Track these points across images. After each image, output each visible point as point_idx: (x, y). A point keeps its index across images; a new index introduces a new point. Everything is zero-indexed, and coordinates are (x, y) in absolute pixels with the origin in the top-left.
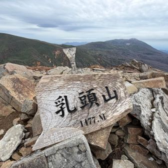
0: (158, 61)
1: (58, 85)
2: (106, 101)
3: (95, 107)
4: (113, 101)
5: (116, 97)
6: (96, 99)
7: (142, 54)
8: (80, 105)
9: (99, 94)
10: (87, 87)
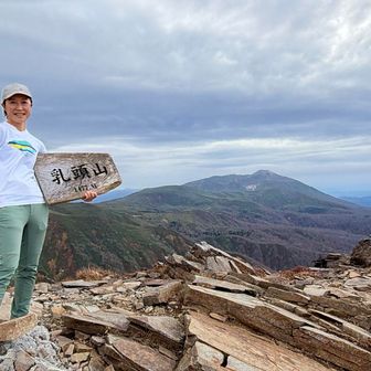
0: (344, 229)
1: (52, 160)
2: (96, 174)
3: (86, 178)
4: (104, 174)
5: (106, 172)
6: (87, 172)
7: (295, 213)
8: (73, 176)
9: (90, 168)
10: (78, 163)
